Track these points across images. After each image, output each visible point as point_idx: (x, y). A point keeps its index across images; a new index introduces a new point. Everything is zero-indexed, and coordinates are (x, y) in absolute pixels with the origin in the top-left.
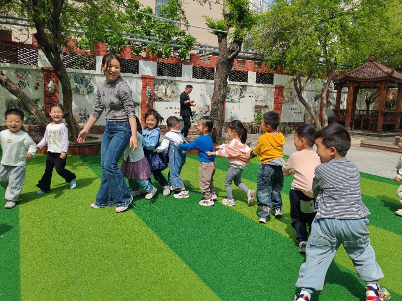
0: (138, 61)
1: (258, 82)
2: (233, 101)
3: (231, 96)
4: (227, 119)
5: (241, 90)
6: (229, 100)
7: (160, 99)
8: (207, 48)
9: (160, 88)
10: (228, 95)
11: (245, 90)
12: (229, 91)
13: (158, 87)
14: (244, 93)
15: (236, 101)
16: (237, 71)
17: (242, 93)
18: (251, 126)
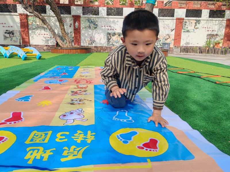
0: (122, 8)
1: (210, 17)
2: (188, 31)
3: (187, 28)
4: (183, 43)
5: (196, 23)
6: (185, 31)
10: (185, 27)
11: (199, 24)
12: (185, 25)
14: (198, 25)
15: (191, 31)
16: (193, 10)
17: (196, 25)
18: (200, 48)
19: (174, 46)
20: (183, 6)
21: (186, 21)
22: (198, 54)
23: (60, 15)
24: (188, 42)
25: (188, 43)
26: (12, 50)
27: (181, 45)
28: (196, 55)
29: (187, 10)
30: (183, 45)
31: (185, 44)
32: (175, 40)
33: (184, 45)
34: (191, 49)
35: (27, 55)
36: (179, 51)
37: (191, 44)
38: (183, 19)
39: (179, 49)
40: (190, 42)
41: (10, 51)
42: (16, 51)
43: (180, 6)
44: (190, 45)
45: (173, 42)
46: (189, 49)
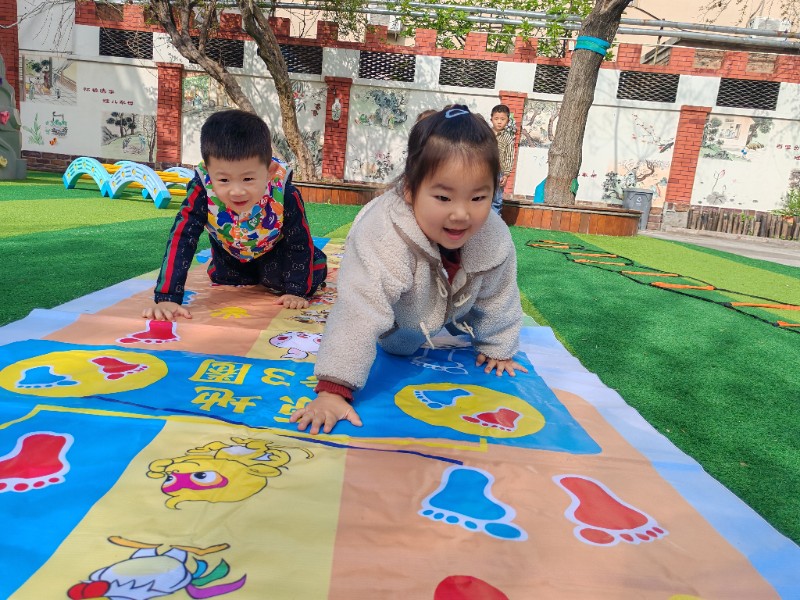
0: (495, 63)
2: (723, 155)
3: (720, 143)
4: (699, 196)
5: (753, 128)
6: (712, 153)
7: (536, 142)
8: (667, 30)
9: (537, 118)
10: (712, 139)
11: (765, 131)
12: (714, 132)
13: (534, 117)
14: (761, 138)
15: (734, 156)
16: (745, 81)
17: (755, 136)
18: (762, 217)
19: (667, 203)
20: (711, 67)
21: (719, 117)
22: (755, 238)
23: (285, 74)
24: (720, 193)
25: (719, 197)
26: (129, 174)
27: (694, 202)
28: (745, 242)
29: (724, 80)
30: (700, 202)
31: (709, 199)
32: (671, 181)
33: (705, 203)
34: (728, 218)
35: (172, 194)
36: (685, 222)
37: (732, 200)
38: (707, 112)
39: (686, 215)
40: (726, 194)
41: (122, 177)
42: (141, 176)
43: (699, 66)
44: (727, 205)
45: (664, 188)
46: (721, 217)
